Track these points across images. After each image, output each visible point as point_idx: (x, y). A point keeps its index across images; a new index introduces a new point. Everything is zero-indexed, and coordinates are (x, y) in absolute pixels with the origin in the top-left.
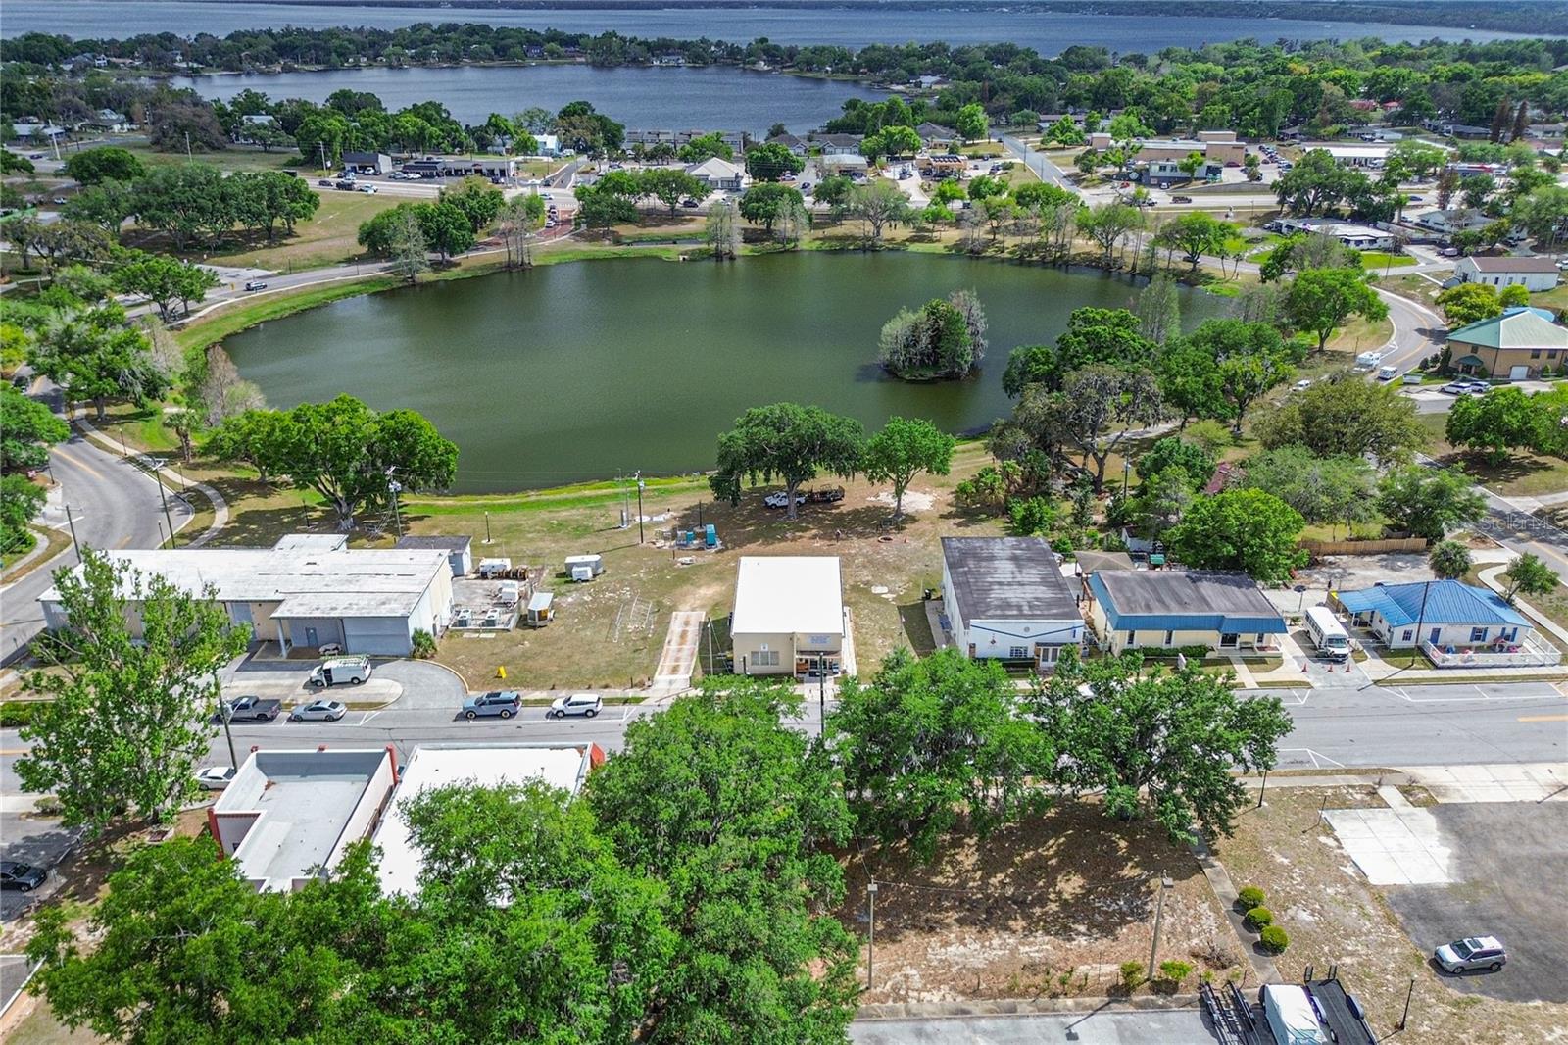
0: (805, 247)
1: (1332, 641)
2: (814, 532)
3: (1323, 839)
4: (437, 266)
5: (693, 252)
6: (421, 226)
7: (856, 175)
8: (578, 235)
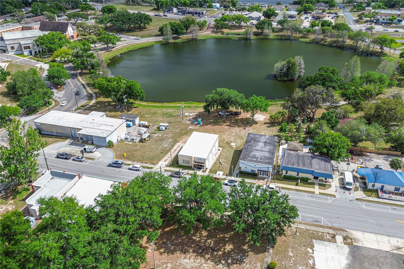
0: (271, 38)
1: (348, 184)
2: (228, 124)
3: (309, 249)
4: (174, 38)
5: (240, 38)
6: (171, 28)
7: (293, 17)
8: (213, 31)
